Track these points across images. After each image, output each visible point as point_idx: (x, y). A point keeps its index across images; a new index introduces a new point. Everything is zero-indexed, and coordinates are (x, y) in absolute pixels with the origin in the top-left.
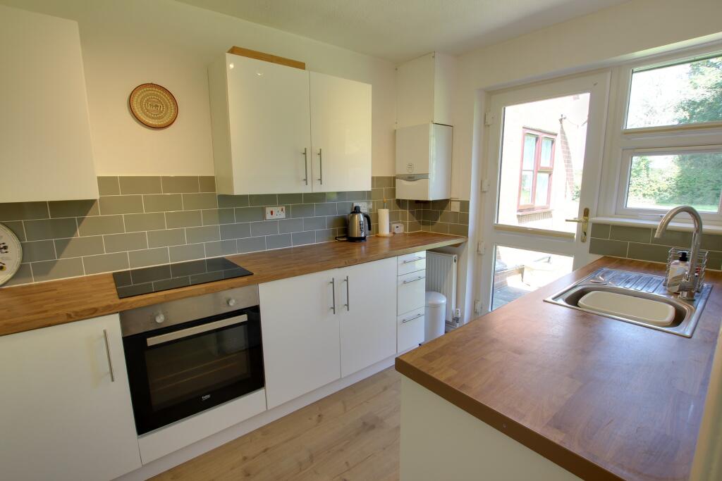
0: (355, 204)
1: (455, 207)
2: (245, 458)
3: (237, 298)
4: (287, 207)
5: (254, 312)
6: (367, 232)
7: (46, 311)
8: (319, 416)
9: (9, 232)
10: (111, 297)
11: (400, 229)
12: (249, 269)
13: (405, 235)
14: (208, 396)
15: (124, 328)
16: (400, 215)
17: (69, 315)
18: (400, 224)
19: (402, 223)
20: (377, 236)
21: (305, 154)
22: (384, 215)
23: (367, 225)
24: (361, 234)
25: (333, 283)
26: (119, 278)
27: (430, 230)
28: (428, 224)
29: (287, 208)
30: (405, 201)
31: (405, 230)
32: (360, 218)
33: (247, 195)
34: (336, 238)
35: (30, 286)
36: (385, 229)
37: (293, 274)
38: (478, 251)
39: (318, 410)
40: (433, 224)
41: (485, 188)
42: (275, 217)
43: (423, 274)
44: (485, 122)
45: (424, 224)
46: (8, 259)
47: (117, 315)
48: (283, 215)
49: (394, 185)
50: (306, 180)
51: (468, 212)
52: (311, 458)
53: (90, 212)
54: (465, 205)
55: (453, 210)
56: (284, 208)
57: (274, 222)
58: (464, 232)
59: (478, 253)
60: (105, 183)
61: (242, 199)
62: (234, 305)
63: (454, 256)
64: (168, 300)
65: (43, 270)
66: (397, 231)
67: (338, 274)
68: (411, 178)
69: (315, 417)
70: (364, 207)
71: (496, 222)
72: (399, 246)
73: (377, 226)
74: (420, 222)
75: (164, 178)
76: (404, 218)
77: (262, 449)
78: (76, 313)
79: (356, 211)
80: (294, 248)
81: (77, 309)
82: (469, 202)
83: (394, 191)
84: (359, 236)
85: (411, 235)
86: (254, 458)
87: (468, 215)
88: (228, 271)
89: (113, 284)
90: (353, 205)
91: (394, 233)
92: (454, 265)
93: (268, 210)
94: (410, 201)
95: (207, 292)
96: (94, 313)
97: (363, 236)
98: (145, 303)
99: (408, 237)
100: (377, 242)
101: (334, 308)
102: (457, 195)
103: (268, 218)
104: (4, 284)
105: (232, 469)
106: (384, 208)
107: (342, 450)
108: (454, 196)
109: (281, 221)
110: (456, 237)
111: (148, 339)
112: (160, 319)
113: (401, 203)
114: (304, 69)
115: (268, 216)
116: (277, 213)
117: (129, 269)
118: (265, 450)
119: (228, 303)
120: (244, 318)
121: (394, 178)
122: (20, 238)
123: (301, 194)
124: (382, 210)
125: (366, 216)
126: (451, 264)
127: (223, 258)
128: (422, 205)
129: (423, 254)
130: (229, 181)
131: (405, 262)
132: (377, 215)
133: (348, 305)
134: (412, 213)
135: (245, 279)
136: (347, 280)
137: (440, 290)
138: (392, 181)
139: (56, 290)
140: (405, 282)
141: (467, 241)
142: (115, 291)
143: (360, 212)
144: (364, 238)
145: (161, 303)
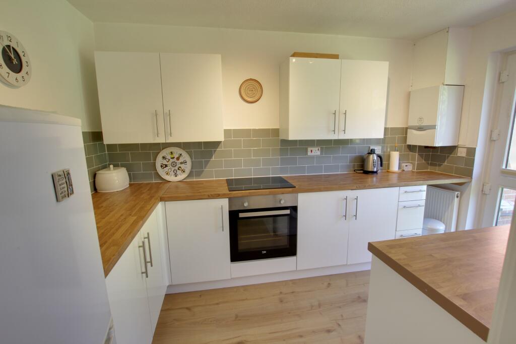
0: (371, 148)
1: (462, 153)
2: (281, 293)
3: (286, 200)
4: (321, 147)
5: (294, 209)
6: (380, 168)
7: (200, 192)
8: (329, 284)
9: (188, 155)
10: (225, 190)
11: (409, 168)
12: (294, 184)
13: (413, 172)
14: (265, 252)
15: (230, 206)
16: (410, 157)
17: (209, 196)
18: (409, 164)
19: (411, 163)
20: (388, 172)
21: (335, 114)
22: (395, 157)
23: (380, 162)
24: (374, 169)
25: (346, 199)
26: (229, 182)
27: (437, 170)
28: (435, 165)
29: (322, 149)
30: (415, 146)
31: (413, 168)
32: (374, 157)
33: (297, 140)
34: (355, 171)
35: (193, 181)
36: (395, 166)
37: (320, 190)
38: (483, 191)
39: (329, 280)
40: (440, 165)
41: (495, 137)
42: (313, 154)
43: (423, 203)
44: (499, 80)
45: (432, 165)
46: (186, 167)
47: (228, 199)
48: (319, 153)
49: (406, 134)
50: (334, 131)
51: (474, 156)
52: (320, 305)
53: (219, 147)
54: (471, 152)
55: (459, 155)
56: (320, 148)
57: (313, 157)
58: (469, 173)
59: (482, 193)
60: (227, 132)
61: (294, 142)
62: (283, 204)
63: (456, 193)
64: (250, 195)
65: (199, 174)
66: (406, 169)
67: (350, 194)
68: (420, 129)
69: (326, 284)
70: (378, 150)
71: (504, 167)
72: (404, 179)
73: (389, 165)
74: (428, 163)
75: (253, 129)
76: (413, 159)
77: (292, 291)
78: (212, 195)
79: (372, 152)
80: (324, 175)
81: (212, 193)
82: (475, 149)
83: (405, 139)
84: (373, 170)
85: (417, 173)
86: (286, 294)
87: (474, 159)
88: (282, 184)
89: (226, 184)
90: (369, 147)
91: (403, 170)
92: (456, 200)
93: (309, 149)
94: (419, 146)
95: (270, 194)
96: (218, 196)
97: (375, 170)
98: (240, 195)
99: (415, 174)
100: (388, 176)
101: (346, 216)
102: (464, 142)
103: (308, 154)
104: (184, 179)
105: (274, 296)
106: (395, 151)
107: (340, 307)
108: (461, 143)
109: (317, 157)
110: (460, 177)
111: (240, 214)
112: (246, 204)
113: (411, 148)
114: (338, 58)
115: (309, 153)
116: (315, 152)
117: (233, 178)
118: (293, 292)
119: (280, 202)
120: (288, 212)
121: (407, 128)
122: (191, 158)
123: (331, 140)
124: (394, 152)
125: (379, 157)
126: (453, 199)
127: (280, 177)
128: (431, 150)
129: (425, 188)
130: (287, 131)
131: (406, 192)
132: (389, 157)
133: (356, 216)
134: (421, 156)
135: (290, 189)
136: (357, 199)
137: (441, 219)
138: (405, 131)
139: (203, 184)
140: (404, 207)
141: (471, 182)
142: (227, 188)
143: (374, 153)
144: (376, 172)
145: (247, 196)
